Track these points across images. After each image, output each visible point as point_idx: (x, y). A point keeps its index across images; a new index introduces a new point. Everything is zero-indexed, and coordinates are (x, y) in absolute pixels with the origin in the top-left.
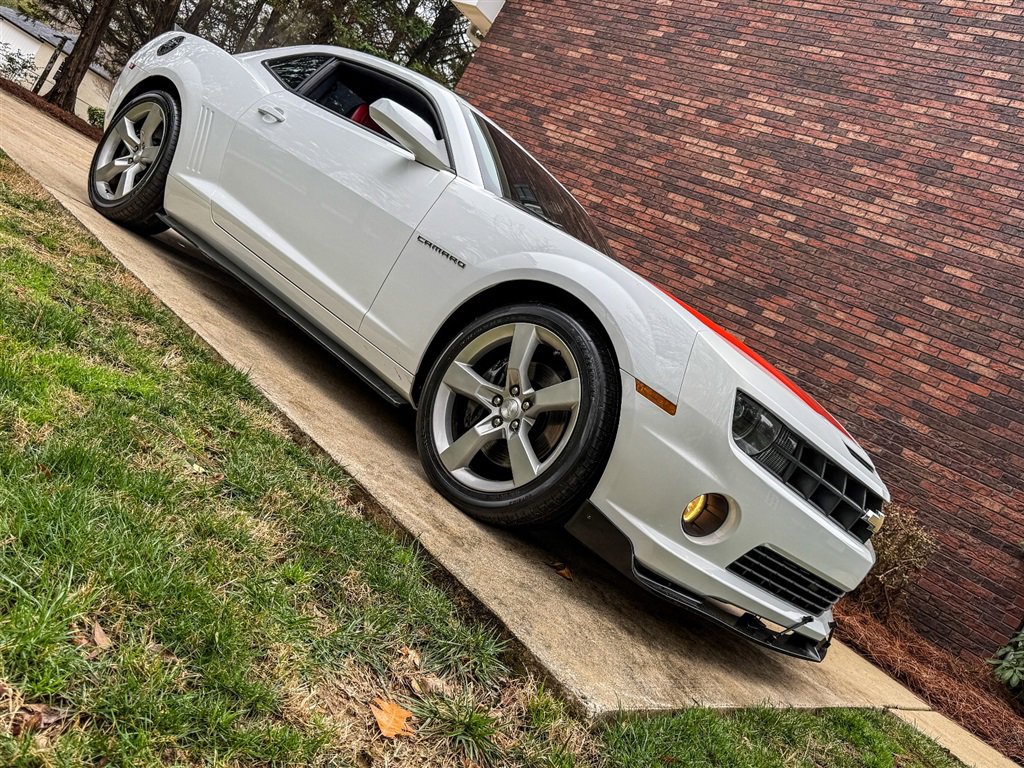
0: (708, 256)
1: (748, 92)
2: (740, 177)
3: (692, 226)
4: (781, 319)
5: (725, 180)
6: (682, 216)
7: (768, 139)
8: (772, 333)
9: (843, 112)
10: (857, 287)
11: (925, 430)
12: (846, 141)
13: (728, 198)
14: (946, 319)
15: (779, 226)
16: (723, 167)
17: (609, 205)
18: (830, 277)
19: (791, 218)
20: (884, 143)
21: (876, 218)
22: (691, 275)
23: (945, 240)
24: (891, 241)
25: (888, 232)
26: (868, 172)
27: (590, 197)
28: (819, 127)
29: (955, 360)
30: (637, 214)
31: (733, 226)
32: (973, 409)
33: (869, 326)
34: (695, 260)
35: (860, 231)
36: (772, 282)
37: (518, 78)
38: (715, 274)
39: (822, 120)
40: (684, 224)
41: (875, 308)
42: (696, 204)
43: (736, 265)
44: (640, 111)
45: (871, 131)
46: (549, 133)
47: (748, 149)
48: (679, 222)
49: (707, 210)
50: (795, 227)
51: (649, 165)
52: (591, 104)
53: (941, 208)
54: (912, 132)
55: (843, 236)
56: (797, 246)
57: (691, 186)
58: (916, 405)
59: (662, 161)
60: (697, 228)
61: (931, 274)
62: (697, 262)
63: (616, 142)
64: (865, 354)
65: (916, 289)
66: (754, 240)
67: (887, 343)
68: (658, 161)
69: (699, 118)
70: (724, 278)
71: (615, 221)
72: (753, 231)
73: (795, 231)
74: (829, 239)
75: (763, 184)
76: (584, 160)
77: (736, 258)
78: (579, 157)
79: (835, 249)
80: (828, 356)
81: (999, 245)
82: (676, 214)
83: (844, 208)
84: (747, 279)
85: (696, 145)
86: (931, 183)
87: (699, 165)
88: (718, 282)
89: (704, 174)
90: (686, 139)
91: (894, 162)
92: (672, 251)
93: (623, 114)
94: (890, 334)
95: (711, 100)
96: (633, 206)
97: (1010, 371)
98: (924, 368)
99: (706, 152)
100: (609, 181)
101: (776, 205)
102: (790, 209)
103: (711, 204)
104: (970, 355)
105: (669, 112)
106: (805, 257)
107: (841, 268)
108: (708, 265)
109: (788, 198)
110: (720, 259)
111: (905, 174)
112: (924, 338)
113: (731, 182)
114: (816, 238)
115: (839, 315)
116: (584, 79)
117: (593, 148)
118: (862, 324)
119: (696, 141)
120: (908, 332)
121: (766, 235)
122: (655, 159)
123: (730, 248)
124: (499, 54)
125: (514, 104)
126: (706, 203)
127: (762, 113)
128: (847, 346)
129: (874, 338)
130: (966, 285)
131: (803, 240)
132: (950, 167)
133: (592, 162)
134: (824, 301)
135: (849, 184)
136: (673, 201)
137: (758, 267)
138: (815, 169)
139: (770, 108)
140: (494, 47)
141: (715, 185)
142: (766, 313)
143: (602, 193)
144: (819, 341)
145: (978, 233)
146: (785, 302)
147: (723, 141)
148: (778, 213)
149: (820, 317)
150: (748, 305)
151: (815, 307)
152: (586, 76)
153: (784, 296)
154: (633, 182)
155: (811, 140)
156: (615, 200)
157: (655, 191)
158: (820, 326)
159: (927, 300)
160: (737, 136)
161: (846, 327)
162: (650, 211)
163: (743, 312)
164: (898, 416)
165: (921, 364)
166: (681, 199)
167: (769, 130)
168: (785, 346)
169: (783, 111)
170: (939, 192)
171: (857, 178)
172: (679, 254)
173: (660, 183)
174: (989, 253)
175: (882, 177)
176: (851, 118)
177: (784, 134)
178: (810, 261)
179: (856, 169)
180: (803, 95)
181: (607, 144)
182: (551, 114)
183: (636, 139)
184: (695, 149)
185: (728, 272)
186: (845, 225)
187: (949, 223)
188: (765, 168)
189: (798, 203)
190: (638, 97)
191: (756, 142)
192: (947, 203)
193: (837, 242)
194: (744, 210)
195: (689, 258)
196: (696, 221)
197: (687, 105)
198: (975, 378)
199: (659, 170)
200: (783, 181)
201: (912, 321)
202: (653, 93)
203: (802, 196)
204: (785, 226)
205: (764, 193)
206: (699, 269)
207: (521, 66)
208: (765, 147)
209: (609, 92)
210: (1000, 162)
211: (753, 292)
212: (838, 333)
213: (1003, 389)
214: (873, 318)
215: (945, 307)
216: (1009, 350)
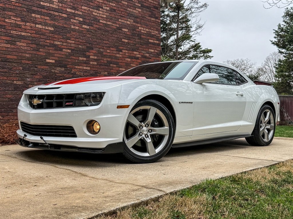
0: (63, 40)
4: (96, 58)
8: (96, 63)
10: (108, 40)
14: (128, 44)
18: (101, 39)
21: (102, 16)
22: (61, 50)
23: (119, 20)
24: (109, 23)
25: (107, 20)
29: (133, 55)
33: (115, 52)
34: (59, 43)
35: (101, 21)
36: (88, 45)
40: (47, 28)
41: (115, 47)
43: (74, 42)
48: (44, 28)
49: (52, 20)
53: (115, 10)
55: (98, 24)
56: (88, 30)
60: (53, 29)
61: (121, 32)
62: (60, 44)
65: (120, 37)
66: (74, 30)
67: (121, 56)
70: (73, 48)
72: (72, 27)
73: (85, 24)
74: (95, 26)
79: (98, 29)
80: (111, 65)
81: (129, 20)
82: (40, 24)
83: (93, 13)
84: (80, 46)
86: (110, 2)
88: (72, 50)
89: (42, 3)
92: (48, 41)
94: (120, 53)
96: (18, 23)
97: (142, 54)
98: (129, 60)
101: (74, 15)
102: (79, 15)
104: (135, 53)
106: (92, 34)
107: (102, 35)
109: (76, 10)
110: (67, 41)
112: (127, 52)
113: (54, 6)
114: (91, 26)
115: (108, 51)
120: (124, 51)
121: (77, 28)
123: (68, 35)
126: (50, 17)
128: (114, 60)
129: (118, 55)
130: (128, 33)
131: (88, 28)
134: (103, 48)
137: (81, 41)
142: (91, 57)
144: (107, 61)
145: (124, 17)
146: (94, 51)
148: (76, 18)
149: (104, 53)
150: (85, 56)
151: (102, 50)
153: (93, 49)
156: (6, 20)
157: (24, 13)
158: (105, 56)
159: (123, 40)
161: (111, 54)
162: (28, 24)
163: (85, 59)
165: (128, 59)
168: (101, 66)
170: (112, 5)
174: (128, 22)
178: (93, 35)
186: (96, 20)
187: (118, 15)
192: (115, 8)
193: (97, 26)
198: (138, 58)
201: (123, 48)
205: (67, 9)
206: (63, 47)
211: (84, 51)
212: (110, 57)
213: (143, 59)
214: (115, 49)
215: (126, 41)
216: (140, 48)
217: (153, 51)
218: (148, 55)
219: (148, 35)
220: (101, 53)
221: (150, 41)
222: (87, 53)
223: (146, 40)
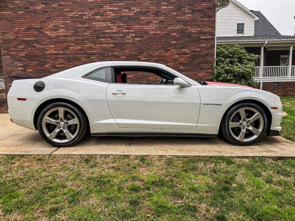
0: (120, 51)
1: (103, 6)
2: (115, 29)
3: (111, 45)
4: (146, 59)
5: (112, 31)
6: (107, 44)
7: (116, 17)
9: (130, 5)
10: (157, 45)
11: (184, 67)
12: (135, 12)
13: (116, 35)
14: (177, 44)
15: (132, 38)
16: (109, 28)
17: (84, 48)
18: (150, 45)
19: (134, 35)
20: (144, 10)
21: (152, 28)
23: (168, 28)
24: (158, 32)
25: (156, 30)
26: (145, 18)
27: (76, 48)
28: (127, 10)
29: (182, 52)
30: (94, 47)
31: (122, 42)
32: (190, 60)
33: (163, 52)
34: (118, 53)
35: (150, 32)
36: (139, 51)
37: (23, 20)
38: (125, 55)
39: (126, 8)
40: (109, 46)
41: (163, 48)
42: (108, 39)
43: (128, 51)
44: (75, 20)
45: (139, 8)
46: (48, 34)
47: (113, 21)
48: (107, 46)
49: (112, 40)
50: (136, 37)
51: (89, 33)
52: (57, 22)
53: (164, 21)
54: (149, 5)
55: (148, 35)
56: (139, 41)
57: (104, 35)
58: (180, 64)
59: (91, 31)
60: (113, 45)
61: (169, 36)
63: (73, 30)
64: (166, 58)
65: (168, 41)
66: (128, 43)
67: (169, 54)
68: (90, 32)
69: (94, 17)
70: (128, 55)
71: (89, 52)
72: (127, 41)
73: (137, 38)
74: (145, 37)
75: (122, 29)
76: (67, 38)
77: (127, 49)
78: (64, 38)
79: (148, 39)
81: (178, 25)
82: (104, 44)
83: (144, 28)
84: (133, 53)
85: (98, 24)
86: (159, 16)
87: (102, 29)
88: (127, 56)
89: (105, 31)
90: (94, 23)
91: (149, 14)
92: (110, 53)
93: (70, 22)
94: (168, 52)
95: (94, 11)
96: (91, 46)
97: (192, 50)
98: (177, 56)
99: (102, 25)
100: (79, 42)
101: (129, 33)
102: (132, 33)
103: (113, 38)
104: (184, 50)
105: (84, 17)
106: (143, 43)
107: (151, 42)
108: (121, 53)
109: (130, 30)
110: (123, 51)
111: (152, 16)
112: (175, 50)
113: (114, 31)
114: (142, 37)
115: (157, 53)
116: (48, 15)
117: (67, 34)
118: (162, 52)
119: (97, 23)
120: (171, 50)
121: (131, 41)
122: (89, 31)
123: (124, 47)
124: (8, 15)
125: (28, 29)
126: (111, 38)
127: (110, 11)
128: (162, 58)
129: (166, 54)
130: (177, 36)
131: (140, 39)
132: (160, 12)
133: (70, 38)
134: (152, 51)
135: (142, 22)
136: (102, 41)
137: (134, 49)
138: (132, 21)
139: (111, 9)
140: (4, 13)
141: (110, 33)
142: (142, 59)
143: (80, 45)
145: (173, 24)
146: (144, 55)
147: (105, 21)
148: (130, 35)
149: (153, 55)
151: (151, 53)
152: (48, 14)
153: (143, 53)
154: (87, 39)
155: (127, 14)
156: (84, 46)
157: (95, 40)
159: (171, 42)
160: (108, 18)
161: (159, 54)
162: (97, 45)
164: (178, 68)
166: (104, 39)
167: (115, 15)
169: (115, 8)
170: (161, 18)
171: (142, 20)
172: (113, 53)
173: (95, 37)
174: (177, 28)
175: (148, 18)
176: (133, 6)
177: (119, 15)
178: (144, 43)
179: (141, 18)
180: (118, 3)
181: (71, 32)
182: (45, 28)
183: (79, 28)
184: (98, 25)
185: (127, 53)
186: (146, 32)
187: (167, 24)
188: (120, 24)
189: (133, 31)
190: (71, 15)
191: (113, 19)
192: (164, 20)
193: (147, 37)
194: (122, 37)
195: (116, 53)
196: (111, 44)
197: (88, 14)
198: (187, 54)
199: (92, 34)
200: (126, 26)
201: (171, 48)
202: (75, 13)
203: (133, 29)
204: (133, 37)
205: (124, 31)
206: (120, 55)
207: (21, 16)
208: (117, 19)
209: (60, 16)
210: (169, 7)
211: (136, 55)
212: (158, 56)
213: (193, 53)
214: (163, 50)
215: (175, 42)
216: (190, 46)
217: (205, 45)
218: (198, 49)
219: (200, 33)
220: (151, 55)
221: (201, 37)
222: (139, 57)
223: (196, 38)
